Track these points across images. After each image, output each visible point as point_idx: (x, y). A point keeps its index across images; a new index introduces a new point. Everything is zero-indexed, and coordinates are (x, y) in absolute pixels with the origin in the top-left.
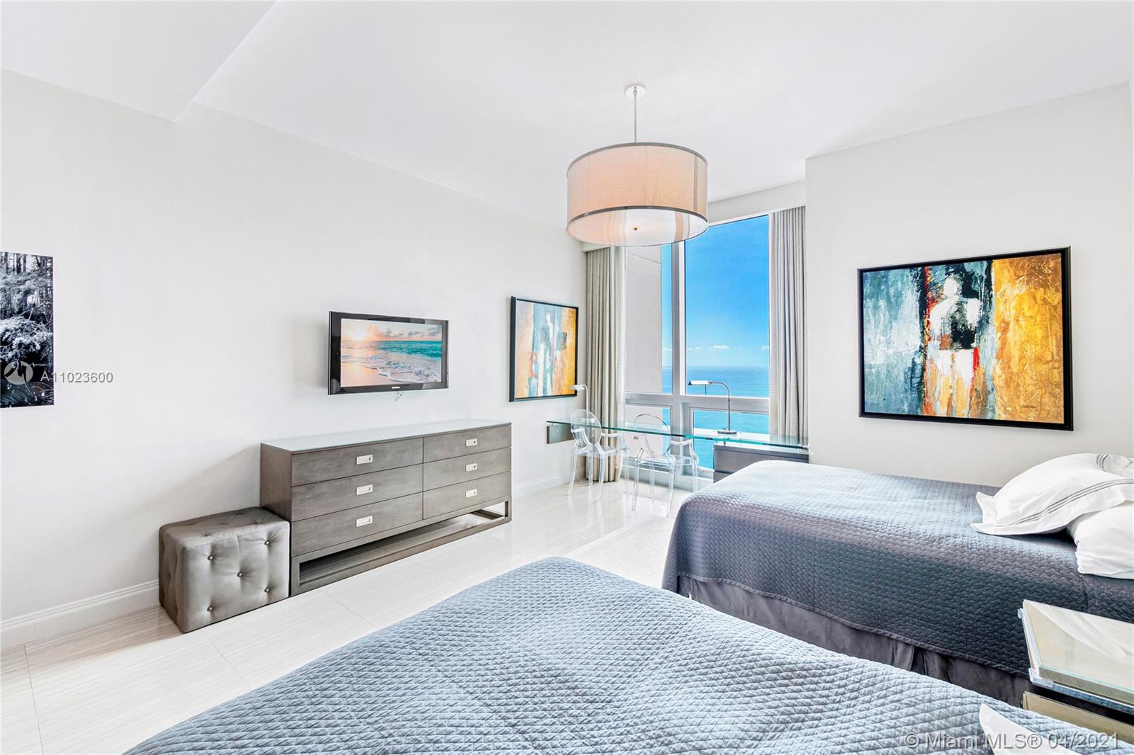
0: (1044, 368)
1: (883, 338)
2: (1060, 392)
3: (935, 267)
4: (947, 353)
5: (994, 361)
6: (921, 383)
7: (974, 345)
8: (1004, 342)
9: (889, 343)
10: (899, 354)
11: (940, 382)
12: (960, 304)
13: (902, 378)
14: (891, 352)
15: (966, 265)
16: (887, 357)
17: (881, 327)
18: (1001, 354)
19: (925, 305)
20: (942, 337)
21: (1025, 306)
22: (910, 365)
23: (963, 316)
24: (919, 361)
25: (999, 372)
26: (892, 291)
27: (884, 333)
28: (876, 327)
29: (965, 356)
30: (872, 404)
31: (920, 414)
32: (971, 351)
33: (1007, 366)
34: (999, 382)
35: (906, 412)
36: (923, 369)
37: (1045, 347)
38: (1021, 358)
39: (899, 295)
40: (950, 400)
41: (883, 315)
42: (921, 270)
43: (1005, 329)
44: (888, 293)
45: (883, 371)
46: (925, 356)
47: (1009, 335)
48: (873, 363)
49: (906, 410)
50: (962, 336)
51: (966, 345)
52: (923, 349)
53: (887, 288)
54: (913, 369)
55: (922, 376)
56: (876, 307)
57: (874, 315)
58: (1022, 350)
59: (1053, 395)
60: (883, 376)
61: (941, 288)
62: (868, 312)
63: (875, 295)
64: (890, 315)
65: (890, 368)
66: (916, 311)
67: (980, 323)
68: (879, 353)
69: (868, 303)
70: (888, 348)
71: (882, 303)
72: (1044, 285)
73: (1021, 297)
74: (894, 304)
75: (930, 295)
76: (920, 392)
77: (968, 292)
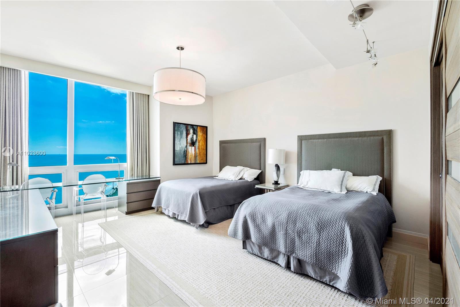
0: (204, 151)
1: (179, 143)
2: (205, 156)
3: (189, 126)
4: (191, 147)
5: (197, 150)
6: (186, 155)
7: (195, 146)
8: (199, 145)
9: (180, 144)
10: (182, 147)
11: (189, 155)
12: (193, 135)
13: (183, 154)
14: (181, 146)
15: (194, 126)
16: (180, 148)
17: (179, 140)
18: (199, 148)
19: (187, 135)
20: (190, 143)
21: (202, 138)
22: (184, 150)
23: (193, 138)
24: (186, 149)
25: (198, 152)
26: (181, 130)
27: (179, 142)
28: (178, 139)
29: (193, 148)
30: (177, 161)
31: (186, 163)
32: (194, 147)
33: (199, 151)
34: (198, 154)
35: (183, 163)
36: (187, 151)
37: (204, 146)
38: (201, 149)
39: (182, 131)
40: (191, 159)
41: (179, 137)
42: (187, 125)
43: (199, 143)
44: (180, 130)
45: (179, 152)
46: (187, 148)
47: (200, 144)
48: (177, 149)
49: (183, 162)
50: (193, 144)
51: (194, 146)
52: (187, 146)
53: (180, 129)
54: (185, 151)
55: (186, 153)
56: (178, 134)
57: (177, 136)
58: (201, 147)
59: (205, 157)
60: (179, 153)
61: (190, 131)
62: (176, 135)
63: (178, 130)
64: (181, 136)
65: (180, 150)
66: (185, 136)
67: (196, 140)
68: (178, 146)
69: (176, 132)
70: (180, 145)
71: (179, 133)
72: (204, 134)
73: (201, 135)
74: (181, 134)
75: (188, 132)
76: (186, 157)
77: (194, 133)
